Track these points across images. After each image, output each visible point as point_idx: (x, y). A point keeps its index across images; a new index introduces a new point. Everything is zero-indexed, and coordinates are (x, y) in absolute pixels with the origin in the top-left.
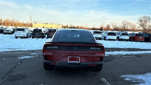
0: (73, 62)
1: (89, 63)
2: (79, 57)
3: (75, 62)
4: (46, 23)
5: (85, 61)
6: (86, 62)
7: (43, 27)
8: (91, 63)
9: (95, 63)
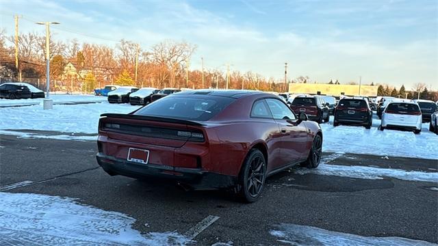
0: (135, 160)
1: (164, 167)
2: (148, 151)
3: (139, 161)
4: (334, 82)
5: (158, 162)
6: (160, 163)
7: (319, 93)
8: (168, 168)
9: (177, 169)
